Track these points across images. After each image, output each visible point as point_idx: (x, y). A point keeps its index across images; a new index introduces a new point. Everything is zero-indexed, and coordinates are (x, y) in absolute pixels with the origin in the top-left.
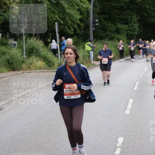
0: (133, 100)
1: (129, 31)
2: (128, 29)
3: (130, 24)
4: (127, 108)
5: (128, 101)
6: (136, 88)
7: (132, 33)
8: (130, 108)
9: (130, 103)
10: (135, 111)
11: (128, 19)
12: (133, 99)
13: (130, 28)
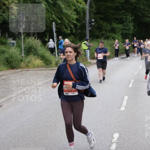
0: (128, 98)
1: (124, 31)
2: (123, 28)
3: (125, 24)
4: (123, 105)
5: (123, 99)
6: (130, 86)
7: (127, 32)
8: (125, 105)
9: (125, 100)
10: (130, 108)
11: (123, 18)
12: (128, 96)
13: (125, 28)
